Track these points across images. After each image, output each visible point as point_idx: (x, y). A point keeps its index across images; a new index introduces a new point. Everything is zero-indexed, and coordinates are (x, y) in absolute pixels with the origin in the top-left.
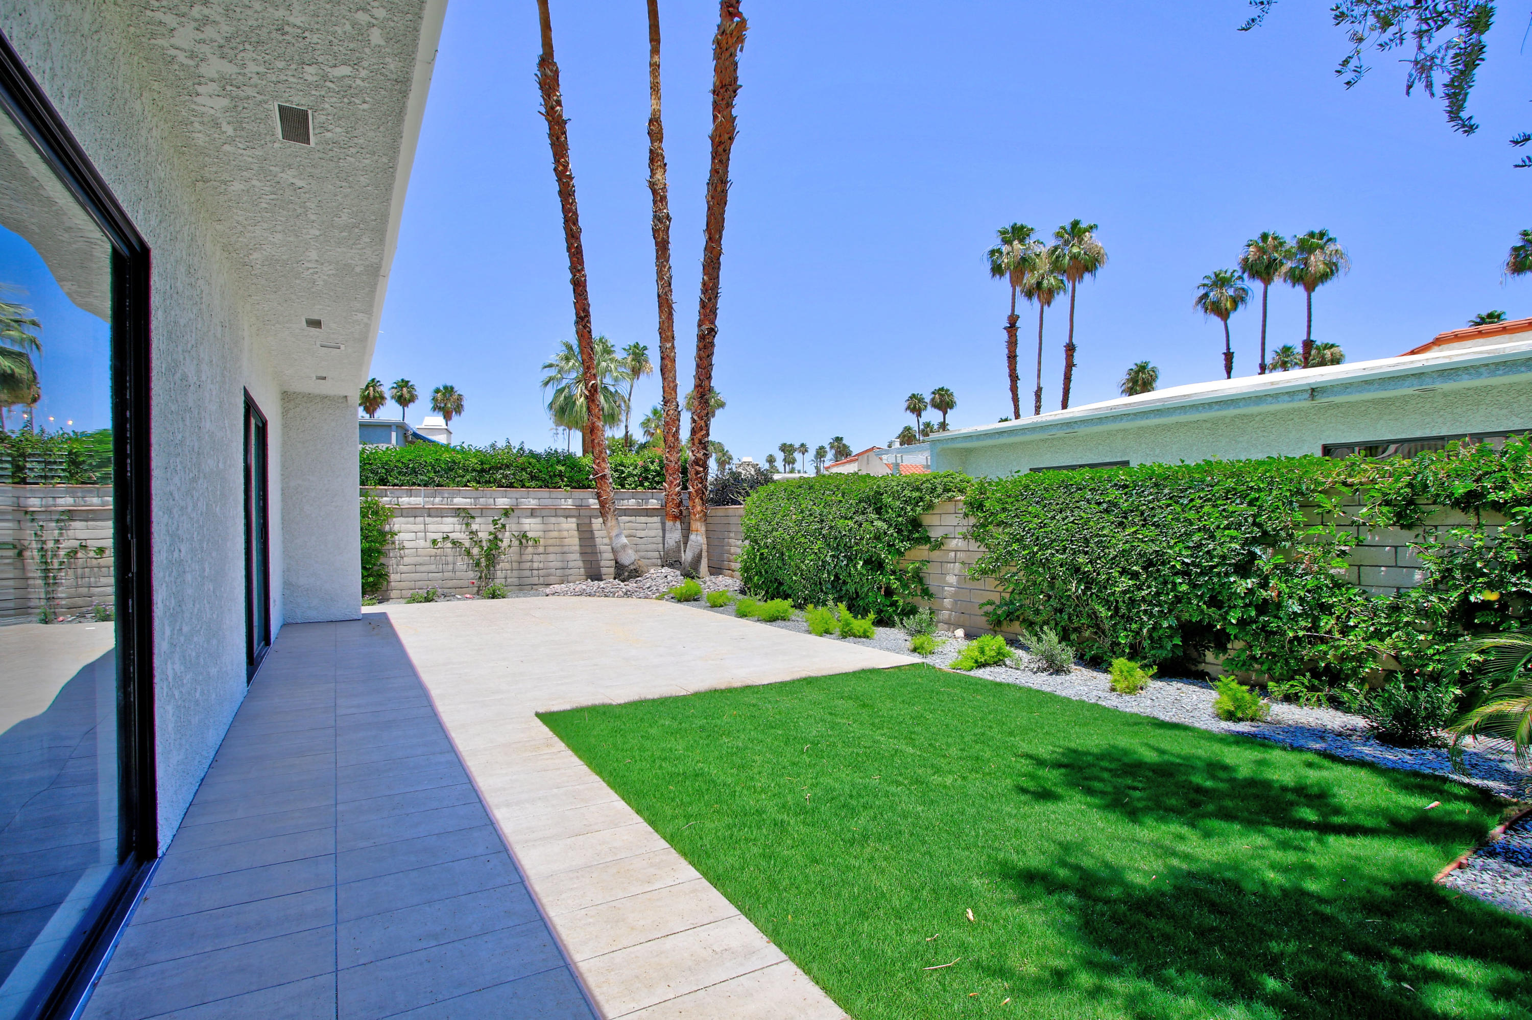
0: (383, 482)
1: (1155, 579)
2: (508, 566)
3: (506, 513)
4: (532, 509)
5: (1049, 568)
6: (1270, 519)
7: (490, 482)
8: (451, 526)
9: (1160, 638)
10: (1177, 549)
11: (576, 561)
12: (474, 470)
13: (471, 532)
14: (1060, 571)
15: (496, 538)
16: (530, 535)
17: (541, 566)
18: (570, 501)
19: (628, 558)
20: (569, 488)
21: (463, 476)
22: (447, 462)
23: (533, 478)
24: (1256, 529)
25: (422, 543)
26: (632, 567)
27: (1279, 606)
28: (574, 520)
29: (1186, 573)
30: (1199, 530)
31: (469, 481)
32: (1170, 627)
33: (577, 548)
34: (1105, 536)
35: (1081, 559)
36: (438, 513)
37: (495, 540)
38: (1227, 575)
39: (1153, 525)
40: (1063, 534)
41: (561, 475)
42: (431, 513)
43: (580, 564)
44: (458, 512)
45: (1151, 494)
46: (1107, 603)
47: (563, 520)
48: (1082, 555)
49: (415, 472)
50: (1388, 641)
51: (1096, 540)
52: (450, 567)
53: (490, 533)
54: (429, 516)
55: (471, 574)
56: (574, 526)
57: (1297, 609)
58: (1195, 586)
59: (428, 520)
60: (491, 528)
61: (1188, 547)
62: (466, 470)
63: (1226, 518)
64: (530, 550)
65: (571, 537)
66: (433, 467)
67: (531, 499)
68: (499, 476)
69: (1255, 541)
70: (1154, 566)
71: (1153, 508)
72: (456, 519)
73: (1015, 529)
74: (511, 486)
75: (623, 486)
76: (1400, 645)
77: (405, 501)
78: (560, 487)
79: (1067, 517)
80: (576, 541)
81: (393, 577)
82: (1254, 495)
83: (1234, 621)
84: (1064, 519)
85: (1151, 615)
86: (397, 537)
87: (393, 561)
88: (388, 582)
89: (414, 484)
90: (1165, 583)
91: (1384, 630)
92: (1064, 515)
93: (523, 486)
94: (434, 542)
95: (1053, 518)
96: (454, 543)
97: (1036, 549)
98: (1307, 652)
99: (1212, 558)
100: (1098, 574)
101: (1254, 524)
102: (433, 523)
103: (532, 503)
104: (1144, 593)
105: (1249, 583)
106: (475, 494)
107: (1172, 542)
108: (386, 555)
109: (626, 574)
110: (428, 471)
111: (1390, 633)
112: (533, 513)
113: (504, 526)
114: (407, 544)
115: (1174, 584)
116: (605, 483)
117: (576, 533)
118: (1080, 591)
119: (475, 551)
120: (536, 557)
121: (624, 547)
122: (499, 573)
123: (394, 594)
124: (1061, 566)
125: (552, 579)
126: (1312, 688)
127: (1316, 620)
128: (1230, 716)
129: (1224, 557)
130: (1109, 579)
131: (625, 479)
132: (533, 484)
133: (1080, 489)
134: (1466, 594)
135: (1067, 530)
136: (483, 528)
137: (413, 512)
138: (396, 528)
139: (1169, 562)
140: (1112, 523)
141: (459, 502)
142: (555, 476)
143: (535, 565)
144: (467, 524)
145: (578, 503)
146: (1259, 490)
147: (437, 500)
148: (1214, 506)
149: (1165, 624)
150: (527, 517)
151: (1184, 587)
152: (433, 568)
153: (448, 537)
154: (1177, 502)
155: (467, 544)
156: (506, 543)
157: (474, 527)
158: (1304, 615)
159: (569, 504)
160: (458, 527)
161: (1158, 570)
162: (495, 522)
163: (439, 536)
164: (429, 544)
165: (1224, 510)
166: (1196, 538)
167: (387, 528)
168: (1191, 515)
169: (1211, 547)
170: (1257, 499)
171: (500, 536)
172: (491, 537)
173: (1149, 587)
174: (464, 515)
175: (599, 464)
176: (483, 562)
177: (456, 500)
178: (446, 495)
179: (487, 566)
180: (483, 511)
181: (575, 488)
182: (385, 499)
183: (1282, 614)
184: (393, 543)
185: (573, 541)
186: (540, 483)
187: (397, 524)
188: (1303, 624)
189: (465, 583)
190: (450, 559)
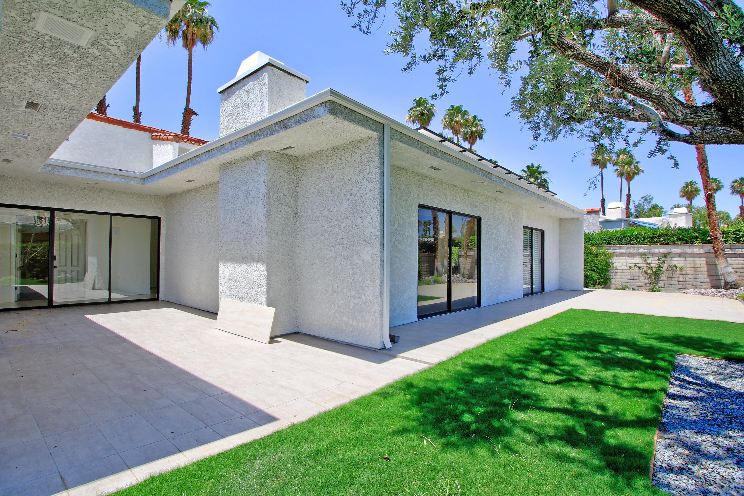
0: (609, 244)
2: (665, 279)
3: (665, 256)
4: (679, 254)
7: (656, 242)
8: (638, 261)
11: (704, 278)
12: (648, 237)
13: (647, 264)
15: (659, 266)
16: (677, 265)
17: (684, 280)
18: (701, 250)
19: (731, 279)
20: (701, 244)
21: (644, 240)
22: (636, 235)
23: (680, 239)
25: (625, 268)
26: (732, 283)
28: (704, 259)
31: (646, 242)
33: (706, 273)
36: (633, 256)
37: (659, 267)
41: (697, 238)
42: (629, 255)
43: (708, 280)
44: (641, 255)
47: (697, 259)
49: (622, 239)
52: (637, 278)
53: (657, 264)
54: (628, 257)
55: (647, 281)
56: (704, 262)
59: (627, 258)
60: (657, 262)
62: (645, 237)
64: (678, 272)
65: (703, 267)
66: (630, 237)
67: (677, 250)
68: (661, 240)
72: (640, 258)
74: (668, 244)
75: (738, 242)
77: (618, 251)
78: (695, 244)
80: (705, 269)
81: (612, 280)
86: (614, 265)
87: (613, 274)
88: (611, 282)
89: (622, 244)
93: (674, 244)
94: (630, 267)
96: (640, 268)
102: (630, 260)
103: (679, 251)
106: (649, 247)
108: (609, 271)
109: (729, 286)
110: (628, 239)
112: (680, 256)
113: (664, 261)
114: (618, 268)
116: (717, 241)
117: (705, 265)
119: (649, 272)
120: (681, 276)
121: (729, 273)
122: (661, 282)
123: (612, 286)
125: (688, 287)
131: (740, 238)
132: (680, 242)
136: (654, 262)
137: (621, 255)
138: (614, 261)
141: (642, 251)
142: (693, 238)
143: (681, 280)
144: (645, 260)
145: (707, 251)
147: (632, 250)
150: (676, 258)
152: (629, 277)
153: (636, 265)
155: (645, 268)
156: (664, 269)
157: (649, 261)
159: (701, 251)
160: (641, 261)
162: (659, 260)
163: (632, 265)
164: (628, 268)
167: (611, 261)
171: (662, 266)
172: (657, 266)
174: (645, 256)
175: (713, 232)
176: (653, 276)
177: (640, 250)
178: (636, 248)
179: (655, 278)
180: (653, 255)
181: (705, 243)
182: (609, 250)
184: (613, 267)
185: (704, 269)
186: (684, 242)
187: (615, 260)
189: (643, 285)
190: (637, 274)
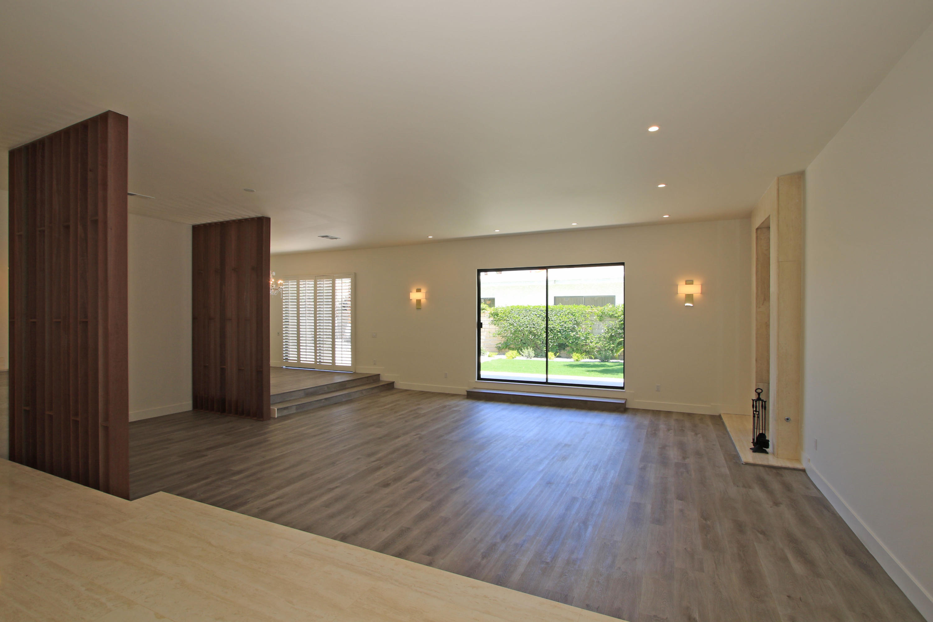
1: (553, 334)
5: (522, 332)
6: (578, 319)
9: (553, 348)
10: (558, 326)
14: (527, 333)
24: (575, 321)
27: (579, 338)
29: (560, 332)
30: (563, 322)
32: (556, 345)
34: (539, 323)
35: (533, 329)
38: (569, 332)
39: (552, 320)
40: (527, 323)
45: (550, 313)
46: (540, 340)
48: (533, 328)
50: (599, 344)
51: (537, 324)
57: (583, 339)
58: (562, 335)
61: (561, 326)
63: (568, 319)
69: (574, 324)
70: (552, 330)
71: (551, 316)
73: (510, 321)
76: (601, 344)
79: (527, 318)
82: (574, 314)
83: (571, 342)
84: (526, 319)
85: (551, 342)
90: (555, 334)
91: (598, 342)
92: (526, 318)
95: (522, 318)
97: (518, 327)
98: (584, 348)
99: (566, 328)
100: (538, 333)
101: (575, 320)
104: (550, 337)
105: (574, 333)
107: (557, 325)
111: (599, 342)
115: (557, 334)
118: (532, 338)
124: (526, 331)
126: (586, 355)
127: (586, 341)
128: (577, 360)
129: (568, 328)
130: (540, 334)
133: (530, 311)
134: (612, 334)
135: (528, 322)
139: (556, 329)
140: (541, 320)
146: (575, 313)
148: (565, 316)
149: (555, 344)
151: (560, 335)
154: (557, 315)
158: (584, 340)
161: (553, 331)
165: (568, 317)
166: (562, 324)
168: (560, 318)
169: (566, 325)
170: (575, 315)
173: (551, 336)
183: (580, 340)
188: (584, 342)
